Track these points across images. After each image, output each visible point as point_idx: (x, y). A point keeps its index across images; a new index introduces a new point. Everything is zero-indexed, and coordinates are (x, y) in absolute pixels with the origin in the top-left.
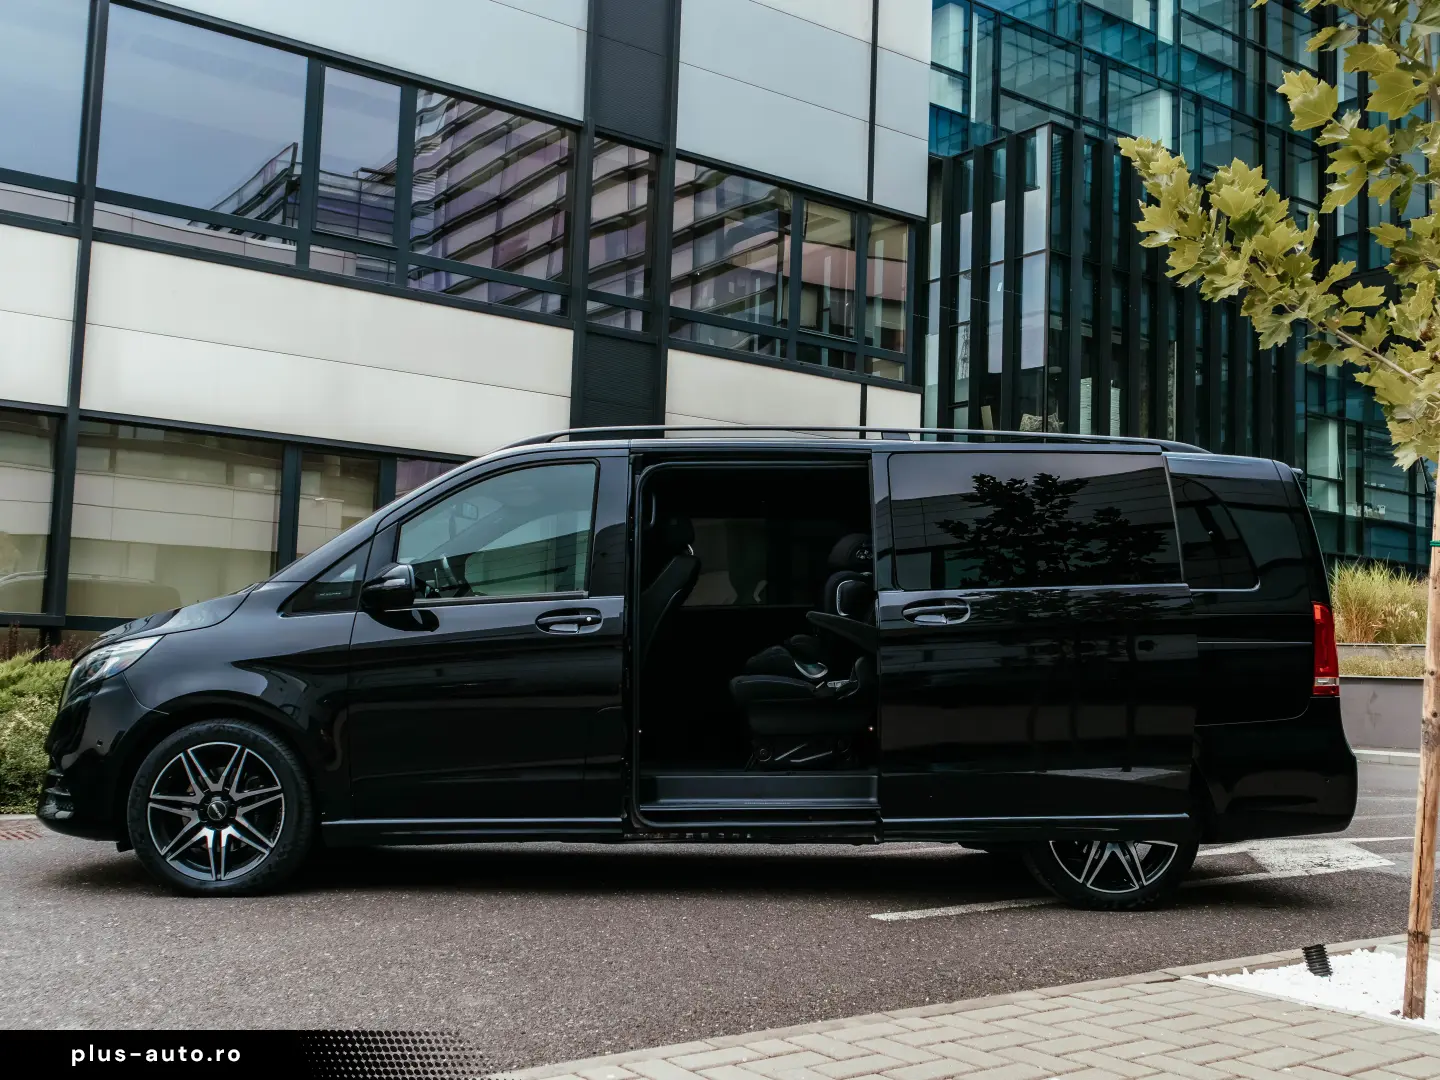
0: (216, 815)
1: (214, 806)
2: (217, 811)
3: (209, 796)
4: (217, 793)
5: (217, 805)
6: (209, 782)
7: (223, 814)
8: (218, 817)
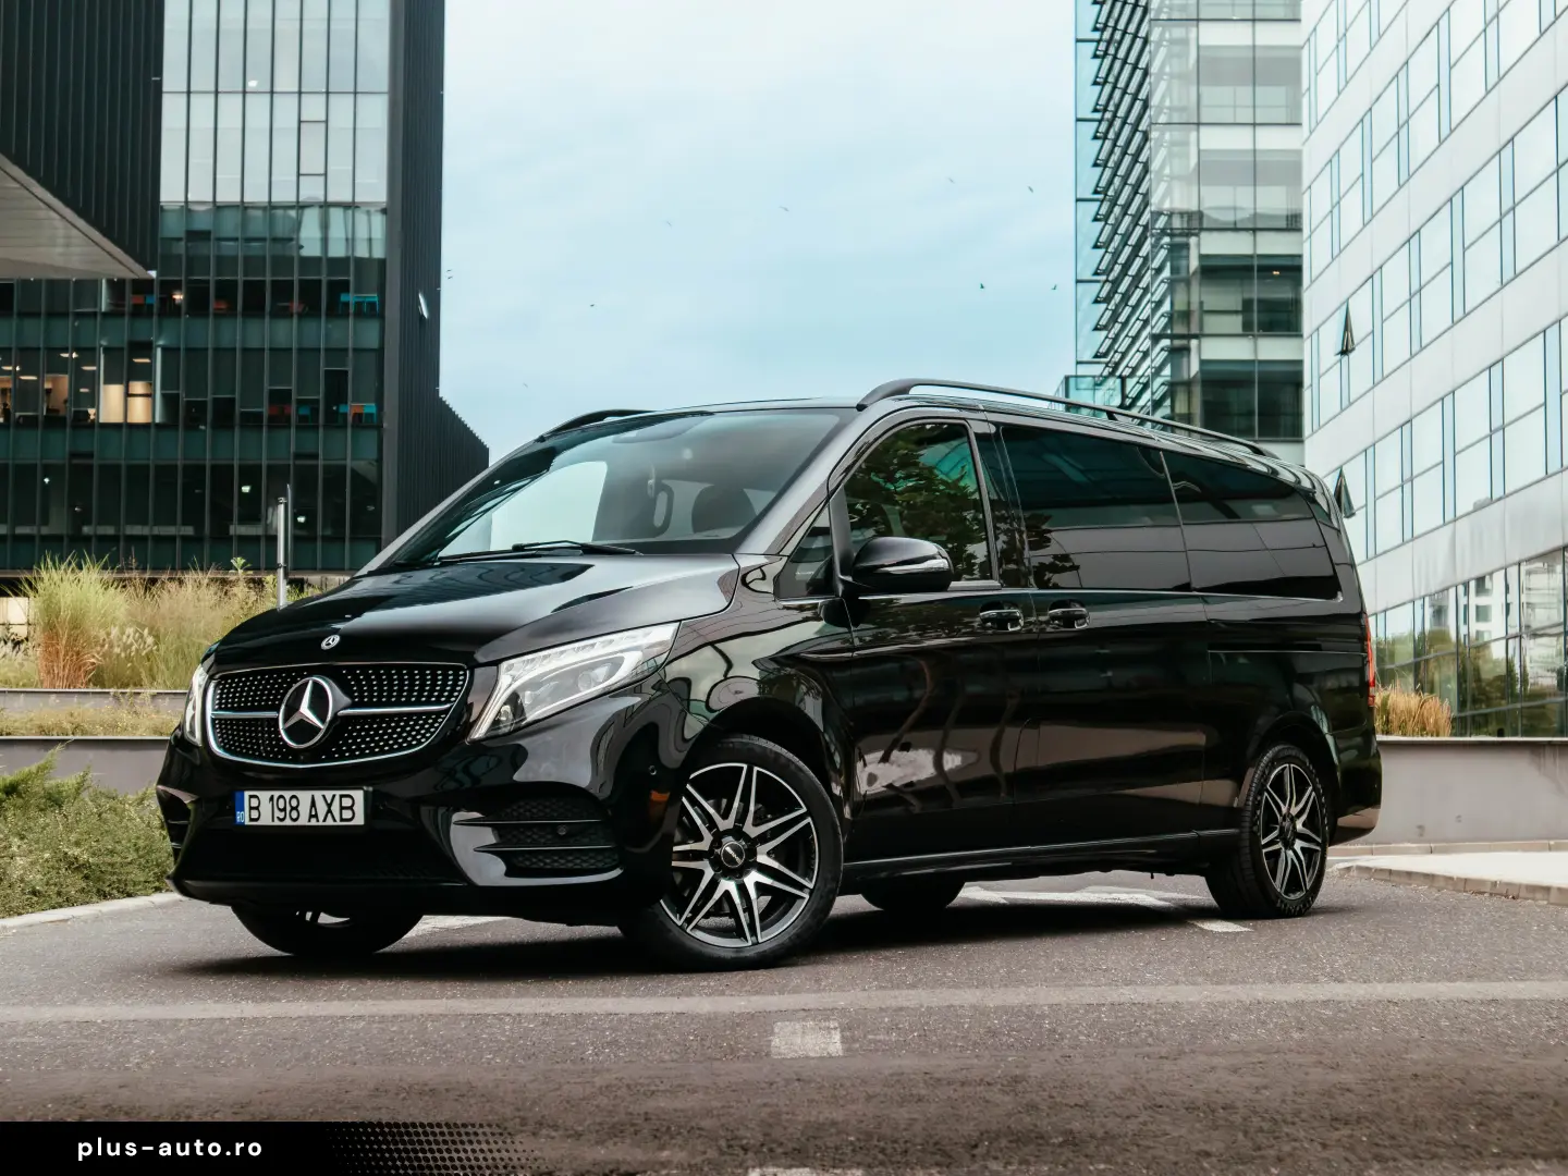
0: (733, 861)
1: (728, 849)
2: (734, 855)
3: (718, 838)
4: (727, 832)
5: (731, 846)
6: (717, 817)
7: (741, 858)
8: (736, 863)
